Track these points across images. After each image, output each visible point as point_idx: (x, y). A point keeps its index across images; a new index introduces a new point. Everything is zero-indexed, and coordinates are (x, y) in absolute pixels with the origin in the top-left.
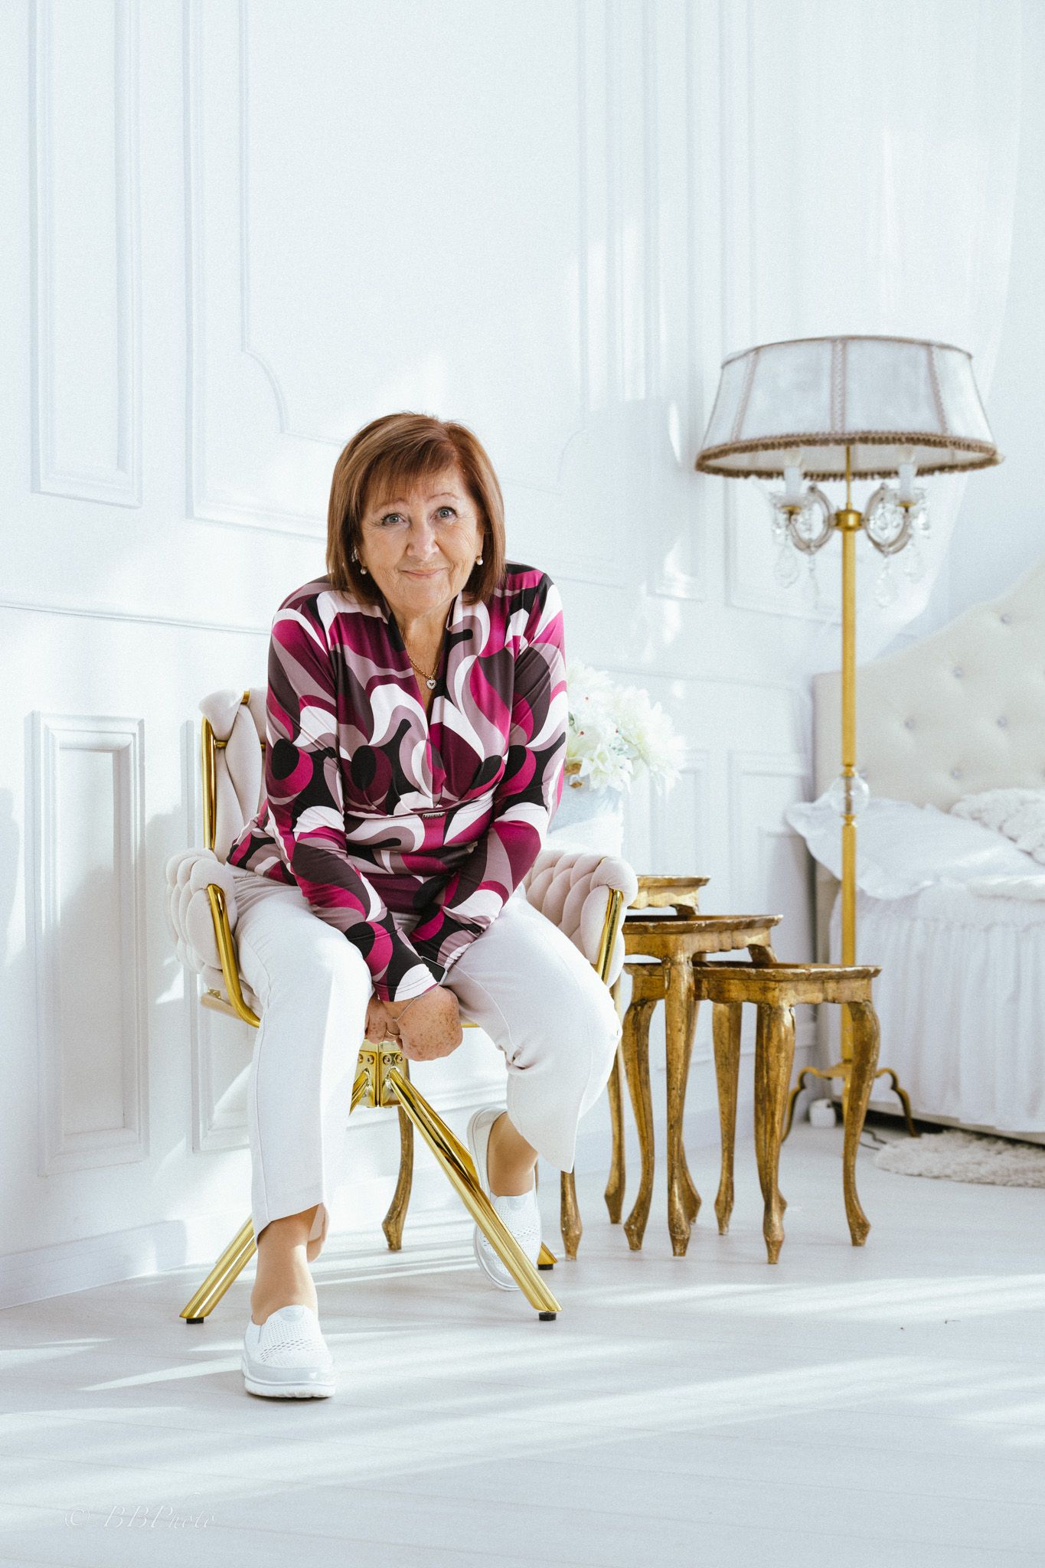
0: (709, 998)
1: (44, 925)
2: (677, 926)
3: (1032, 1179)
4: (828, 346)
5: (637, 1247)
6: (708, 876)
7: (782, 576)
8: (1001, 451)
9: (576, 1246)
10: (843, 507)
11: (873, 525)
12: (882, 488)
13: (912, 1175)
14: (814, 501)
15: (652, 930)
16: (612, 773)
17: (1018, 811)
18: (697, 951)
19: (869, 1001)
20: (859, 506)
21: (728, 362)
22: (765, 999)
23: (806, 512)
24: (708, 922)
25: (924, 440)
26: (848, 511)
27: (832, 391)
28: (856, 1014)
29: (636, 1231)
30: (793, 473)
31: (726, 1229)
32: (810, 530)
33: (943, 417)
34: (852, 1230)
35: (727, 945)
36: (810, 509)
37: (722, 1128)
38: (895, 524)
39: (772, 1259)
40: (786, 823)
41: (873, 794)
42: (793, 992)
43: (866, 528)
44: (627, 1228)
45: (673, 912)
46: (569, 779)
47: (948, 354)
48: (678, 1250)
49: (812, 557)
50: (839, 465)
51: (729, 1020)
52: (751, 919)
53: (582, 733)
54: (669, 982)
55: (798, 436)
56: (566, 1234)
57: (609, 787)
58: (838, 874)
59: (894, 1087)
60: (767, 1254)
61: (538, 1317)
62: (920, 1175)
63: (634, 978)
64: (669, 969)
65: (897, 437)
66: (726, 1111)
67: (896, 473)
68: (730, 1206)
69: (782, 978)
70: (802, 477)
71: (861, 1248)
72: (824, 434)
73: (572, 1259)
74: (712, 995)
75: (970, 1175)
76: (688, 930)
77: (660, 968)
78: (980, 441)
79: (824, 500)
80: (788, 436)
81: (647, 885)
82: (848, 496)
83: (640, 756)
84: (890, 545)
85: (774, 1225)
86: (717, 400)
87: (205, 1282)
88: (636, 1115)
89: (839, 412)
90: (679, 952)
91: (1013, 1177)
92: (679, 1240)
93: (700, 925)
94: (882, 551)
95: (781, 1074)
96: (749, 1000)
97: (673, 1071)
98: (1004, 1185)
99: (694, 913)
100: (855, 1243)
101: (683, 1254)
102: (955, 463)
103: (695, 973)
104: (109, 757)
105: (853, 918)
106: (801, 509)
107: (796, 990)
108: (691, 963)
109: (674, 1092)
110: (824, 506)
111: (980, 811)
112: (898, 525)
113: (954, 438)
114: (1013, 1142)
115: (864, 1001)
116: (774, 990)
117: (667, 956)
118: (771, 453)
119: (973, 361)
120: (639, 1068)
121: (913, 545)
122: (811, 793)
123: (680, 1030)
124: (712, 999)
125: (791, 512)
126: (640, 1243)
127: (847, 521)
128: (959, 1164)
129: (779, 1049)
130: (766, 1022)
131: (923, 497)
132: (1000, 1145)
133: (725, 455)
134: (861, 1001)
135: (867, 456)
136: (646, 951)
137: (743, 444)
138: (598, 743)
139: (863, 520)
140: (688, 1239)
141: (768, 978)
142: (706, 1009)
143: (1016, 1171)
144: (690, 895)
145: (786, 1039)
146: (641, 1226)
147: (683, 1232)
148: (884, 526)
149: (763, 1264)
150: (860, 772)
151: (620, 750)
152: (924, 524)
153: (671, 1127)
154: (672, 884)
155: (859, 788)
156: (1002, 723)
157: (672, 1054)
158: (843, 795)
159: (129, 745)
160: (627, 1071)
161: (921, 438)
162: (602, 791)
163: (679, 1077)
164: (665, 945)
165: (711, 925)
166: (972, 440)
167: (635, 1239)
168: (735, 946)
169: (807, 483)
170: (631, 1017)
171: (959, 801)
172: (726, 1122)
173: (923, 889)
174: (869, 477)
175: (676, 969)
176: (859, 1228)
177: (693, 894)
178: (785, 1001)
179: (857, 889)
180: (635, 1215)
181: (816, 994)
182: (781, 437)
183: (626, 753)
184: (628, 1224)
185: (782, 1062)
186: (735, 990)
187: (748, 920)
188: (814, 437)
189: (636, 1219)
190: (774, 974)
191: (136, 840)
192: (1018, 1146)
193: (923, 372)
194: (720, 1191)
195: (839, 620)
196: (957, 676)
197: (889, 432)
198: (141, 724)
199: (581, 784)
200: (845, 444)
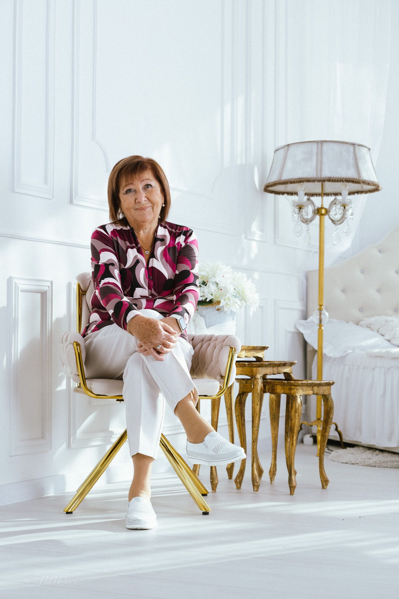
0: (269, 392)
1: (13, 360)
2: (257, 364)
3: (390, 465)
4: (315, 144)
5: (239, 488)
6: (268, 346)
7: (296, 232)
8: (381, 186)
9: (216, 487)
10: (320, 206)
11: (332, 213)
12: (335, 199)
13: (343, 463)
14: (309, 204)
15: (247, 366)
16: (232, 305)
17: (384, 324)
18: (264, 374)
19: (330, 394)
20: (326, 206)
21: (277, 150)
22: (290, 393)
23: (306, 207)
24: (269, 363)
25: (352, 181)
26: (322, 208)
27: (317, 161)
28: (325, 399)
29: (239, 481)
30: (301, 193)
31: (273, 482)
32: (307, 215)
33: (359, 172)
34: (322, 482)
35: (276, 372)
36: (307, 207)
37: (272, 443)
38: (340, 213)
39: (292, 493)
40: (296, 328)
41: (330, 317)
42: (301, 390)
43: (329, 215)
44: (235, 480)
45: (254, 359)
46: (216, 307)
47: (361, 148)
48: (255, 489)
49: (308, 225)
50: (319, 191)
51: (275, 401)
52: (285, 362)
53: (221, 290)
54: (253, 386)
55: (304, 178)
56: (212, 482)
57: (231, 310)
58: (316, 348)
59: (336, 429)
60: (290, 492)
61: (202, 514)
62: (347, 463)
63: (240, 384)
64: (254, 381)
65: (341, 180)
66: (274, 436)
67: (340, 194)
68: (275, 473)
69: (297, 385)
70: (304, 195)
71: (326, 490)
72: (313, 178)
73: (214, 492)
74: (270, 391)
75: (366, 463)
76: (261, 366)
77: (250, 381)
78: (373, 182)
79: (313, 203)
80: (300, 178)
81: (245, 348)
82: (322, 202)
83: (243, 298)
84: (338, 221)
85: (293, 480)
86: (272, 165)
87: (73, 499)
88: (240, 437)
89: (320, 170)
90: (257, 374)
91: (383, 464)
92: (256, 485)
93: (266, 364)
94: (335, 224)
95: (296, 422)
96: (284, 393)
97: (254, 420)
98: (379, 467)
99: (263, 360)
100: (323, 488)
101: (257, 491)
102: (363, 190)
103: (264, 383)
104: (39, 295)
105: (322, 364)
106: (304, 207)
107: (302, 389)
108: (262, 379)
109: (255, 428)
110: (313, 206)
111: (370, 324)
112: (341, 213)
113: (363, 180)
114: (382, 451)
115: (328, 394)
116: (294, 389)
117: (253, 376)
118: (293, 185)
119: (371, 151)
120: (241, 419)
121: (347, 221)
122: (305, 317)
123: (257, 404)
124: (270, 393)
125: (300, 208)
126: (241, 487)
127: (321, 212)
128: (362, 459)
129: (296, 412)
130: (291, 402)
131: (351, 203)
132: (377, 452)
133: (275, 186)
134: (327, 394)
135: (329, 187)
136: (245, 373)
137: (283, 182)
138: (227, 294)
139: (328, 211)
140: (259, 485)
141: (292, 385)
142: (267, 397)
143: (384, 462)
144: (261, 353)
145: (298, 408)
146: (241, 480)
147: (257, 482)
148: (336, 214)
149: (288, 495)
150: (325, 308)
151: (236, 296)
152: (351, 213)
153: (253, 442)
154: (255, 349)
155: (325, 314)
156: (379, 291)
157: (254, 413)
158: (318, 317)
159: (47, 291)
160: (236, 420)
161: (351, 180)
162: (229, 312)
163: (257, 422)
164: (252, 371)
165: (270, 364)
166: (370, 182)
167: (239, 485)
168: (279, 372)
169: (306, 197)
170: (238, 399)
171: (362, 320)
172: (274, 440)
173: (348, 354)
174: (330, 195)
175: (256, 381)
176: (325, 482)
177: (262, 352)
178: (298, 394)
179: (323, 353)
180: (239, 476)
181: (310, 391)
182: (297, 179)
183: (238, 297)
184: (236, 479)
185: (297, 417)
186: (279, 389)
187: (284, 363)
188: (310, 179)
189: (239, 477)
190: (294, 383)
191: (49, 328)
192: (384, 452)
193: (352, 155)
194: (271, 467)
195: (318, 251)
196: (362, 272)
197: (339, 178)
198: (52, 283)
199: (220, 309)
200: (321, 182)
